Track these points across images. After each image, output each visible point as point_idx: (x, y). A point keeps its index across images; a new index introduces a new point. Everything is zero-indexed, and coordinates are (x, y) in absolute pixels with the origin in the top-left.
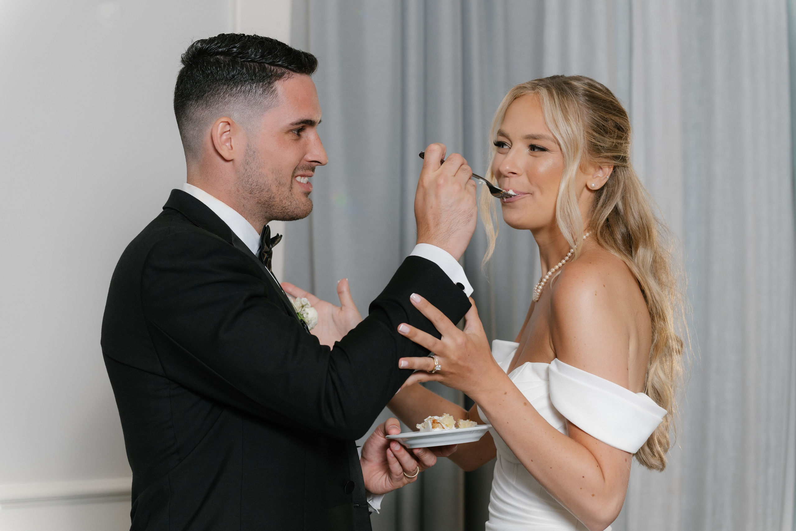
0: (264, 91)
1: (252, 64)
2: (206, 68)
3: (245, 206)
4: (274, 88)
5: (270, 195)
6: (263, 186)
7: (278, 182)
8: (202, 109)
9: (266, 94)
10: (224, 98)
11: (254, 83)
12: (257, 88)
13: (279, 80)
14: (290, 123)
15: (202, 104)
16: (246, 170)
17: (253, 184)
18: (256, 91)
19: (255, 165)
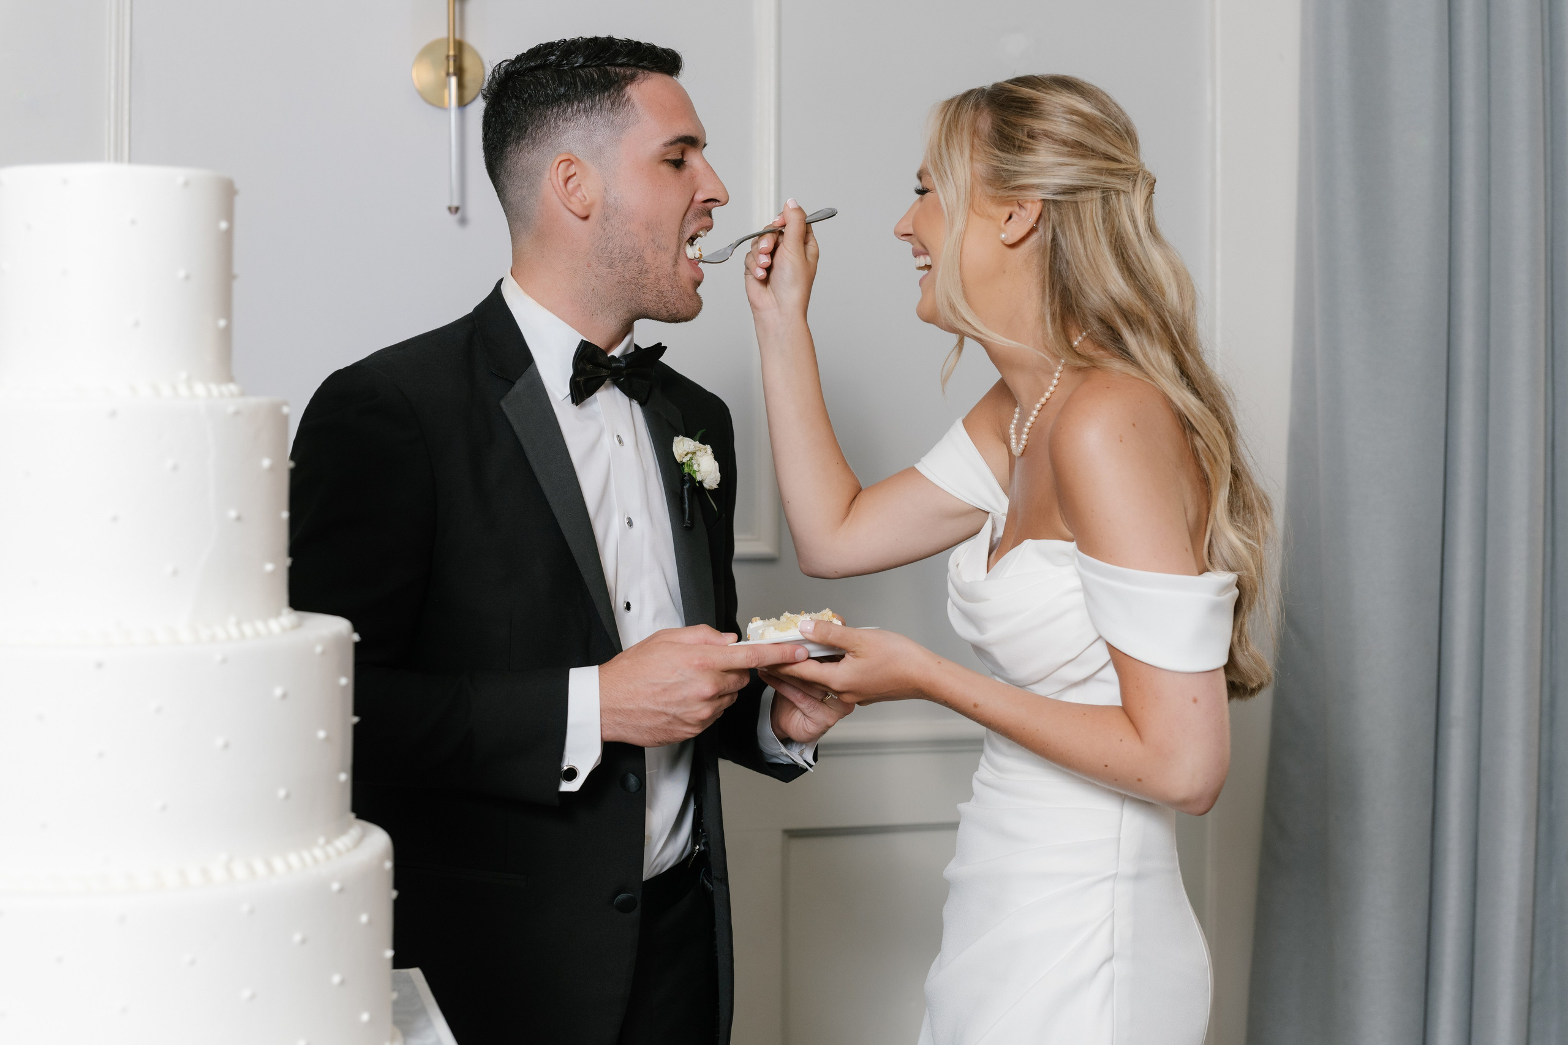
0: (613, 104)
1: (586, 70)
2: (521, 91)
3: (596, 290)
4: (626, 97)
5: (641, 267)
6: (630, 252)
7: (657, 244)
8: (529, 153)
9: (618, 108)
10: (557, 126)
11: (596, 95)
12: (602, 101)
13: (631, 84)
14: (662, 143)
15: (527, 144)
16: (605, 230)
17: (615, 251)
18: (601, 107)
19: (619, 219)
